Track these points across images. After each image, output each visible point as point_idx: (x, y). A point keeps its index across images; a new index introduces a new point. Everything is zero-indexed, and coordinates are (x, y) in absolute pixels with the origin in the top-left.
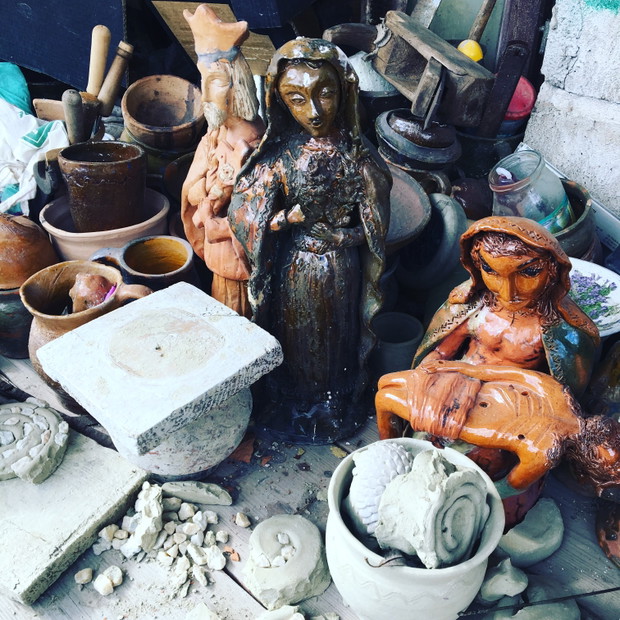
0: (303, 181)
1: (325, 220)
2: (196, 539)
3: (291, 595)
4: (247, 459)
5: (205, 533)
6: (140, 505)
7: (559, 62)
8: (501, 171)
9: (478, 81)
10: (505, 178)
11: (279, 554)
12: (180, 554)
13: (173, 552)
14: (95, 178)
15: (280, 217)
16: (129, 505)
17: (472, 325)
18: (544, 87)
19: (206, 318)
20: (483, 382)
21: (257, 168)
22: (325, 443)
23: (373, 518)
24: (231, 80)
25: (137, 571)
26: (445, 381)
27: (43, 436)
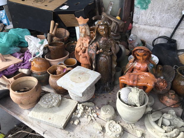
0: (102, 45)
1: (106, 51)
2: (90, 112)
3: (111, 118)
4: (94, 97)
5: (91, 111)
6: (78, 108)
7: (136, 19)
8: (130, 39)
9: (122, 24)
10: (131, 40)
11: (107, 112)
12: (88, 116)
13: (87, 115)
14: (57, 49)
15: (98, 51)
16: (76, 108)
17: (134, 66)
18: (134, 23)
19: (86, 71)
20: (138, 75)
21: (93, 44)
22: (108, 92)
23: (126, 100)
24: (86, 29)
25: (82, 120)
26: (132, 76)
27: (57, 98)
